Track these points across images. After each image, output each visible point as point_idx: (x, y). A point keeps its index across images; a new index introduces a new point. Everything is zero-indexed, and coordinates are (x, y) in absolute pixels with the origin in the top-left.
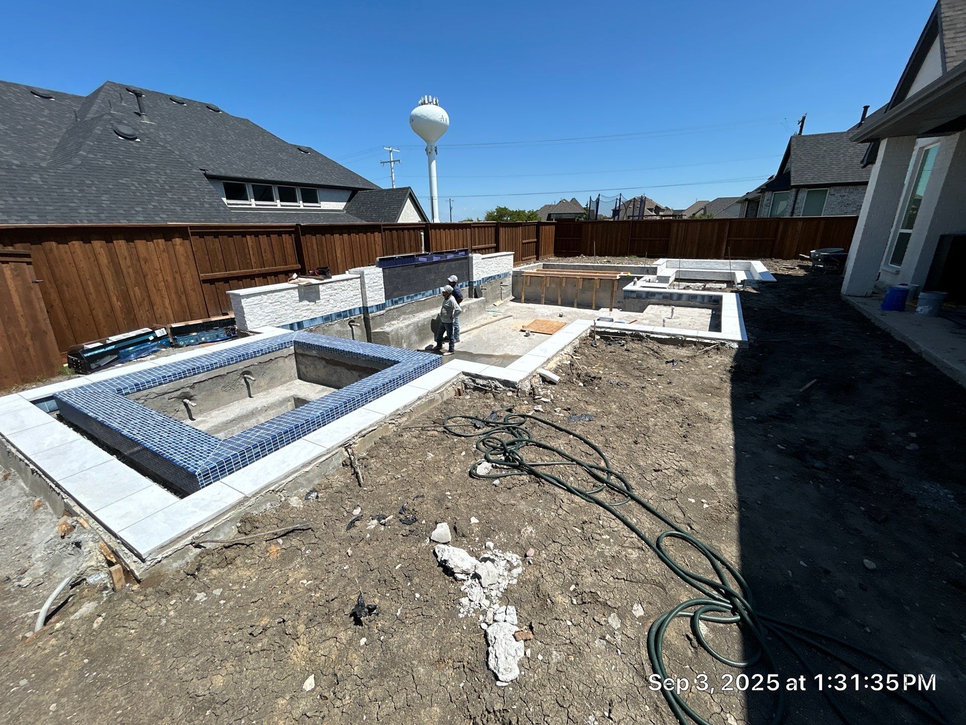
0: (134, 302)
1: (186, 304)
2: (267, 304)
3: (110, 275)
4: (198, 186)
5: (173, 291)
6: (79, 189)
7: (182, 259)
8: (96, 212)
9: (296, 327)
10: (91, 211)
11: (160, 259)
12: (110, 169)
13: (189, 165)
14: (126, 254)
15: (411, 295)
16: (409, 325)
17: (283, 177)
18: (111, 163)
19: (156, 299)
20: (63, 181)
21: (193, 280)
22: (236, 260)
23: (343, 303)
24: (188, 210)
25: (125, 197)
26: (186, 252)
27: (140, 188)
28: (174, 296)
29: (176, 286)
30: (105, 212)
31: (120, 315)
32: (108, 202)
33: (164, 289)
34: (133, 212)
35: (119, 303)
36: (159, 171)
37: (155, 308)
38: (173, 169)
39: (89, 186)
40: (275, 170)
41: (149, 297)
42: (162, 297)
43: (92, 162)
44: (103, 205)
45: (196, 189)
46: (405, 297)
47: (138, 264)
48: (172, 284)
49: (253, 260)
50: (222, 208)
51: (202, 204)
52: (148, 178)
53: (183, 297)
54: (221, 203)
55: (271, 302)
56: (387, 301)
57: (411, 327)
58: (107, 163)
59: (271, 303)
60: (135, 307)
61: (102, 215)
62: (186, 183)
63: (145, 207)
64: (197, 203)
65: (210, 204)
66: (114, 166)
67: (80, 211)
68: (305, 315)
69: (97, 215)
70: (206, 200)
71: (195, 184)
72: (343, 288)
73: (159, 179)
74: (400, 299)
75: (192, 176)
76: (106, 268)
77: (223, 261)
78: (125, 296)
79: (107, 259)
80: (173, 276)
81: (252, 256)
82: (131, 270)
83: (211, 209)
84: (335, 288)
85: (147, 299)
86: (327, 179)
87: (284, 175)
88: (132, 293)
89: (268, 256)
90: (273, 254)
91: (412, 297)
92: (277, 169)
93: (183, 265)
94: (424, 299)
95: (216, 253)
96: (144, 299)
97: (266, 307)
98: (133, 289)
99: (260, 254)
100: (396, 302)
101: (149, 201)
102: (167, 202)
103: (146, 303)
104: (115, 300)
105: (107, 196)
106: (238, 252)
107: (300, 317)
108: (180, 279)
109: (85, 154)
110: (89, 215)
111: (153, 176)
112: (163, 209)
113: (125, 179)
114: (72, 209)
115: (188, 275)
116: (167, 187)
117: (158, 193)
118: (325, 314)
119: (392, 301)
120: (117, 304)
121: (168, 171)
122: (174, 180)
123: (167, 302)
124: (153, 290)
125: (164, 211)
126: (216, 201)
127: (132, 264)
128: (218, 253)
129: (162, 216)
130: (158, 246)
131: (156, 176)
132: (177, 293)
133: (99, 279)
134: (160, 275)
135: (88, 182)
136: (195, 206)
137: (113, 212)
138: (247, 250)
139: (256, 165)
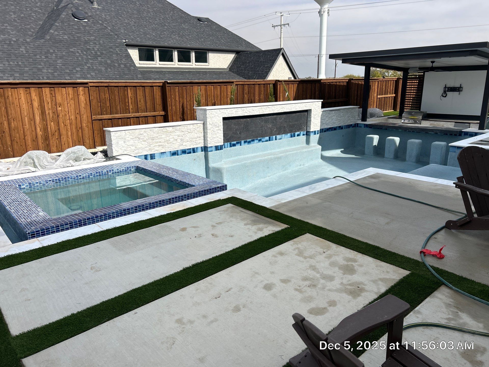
0: (50, 133)
1: (81, 136)
2: (129, 139)
3: (38, 114)
4: (119, 52)
5: (74, 127)
6: (45, 55)
7: (83, 105)
8: (52, 71)
9: (149, 157)
10: (50, 71)
11: (69, 104)
12: (66, 42)
13: (116, 37)
14: (49, 101)
17: (183, 43)
18: (67, 38)
19: (63, 132)
20: (37, 50)
21: (88, 119)
22: (119, 107)
23: (188, 143)
24: (109, 70)
25: (72, 61)
26: (86, 100)
27: (82, 55)
28: (74, 130)
29: (76, 124)
30: (57, 71)
31: (40, 141)
32: (61, 65)
33: (69, 125)
34: (74, 71)
35: (41, 132)
36: (96, 42)
37: (62, 137)
38: (105, 40)
39: (51, 54)
40: (177, 38)
41: (59, 129)
42: (67, 130)
43: (56, 37)
44: (58, 67)
45: (117, 54)
46: (243, 142)
47: (55, 107)
48: (74, 122)
49: (131, 107)
50: (132, 68)
51: (119, 65)
52: (88, 47)
53: (80, 131)
54: (132, 64)
55: (132, 137)
56: (226, 144)
58: (64, 37)
59: (132, 139)
60: (50, 135)
61: (56, 74)
62: (112, 50)
63: (83, 67)
64: (116, 64)
65: (125, 65)
66: (69, 40)
67: (43, 71)
68: (157, 149)
69: (52, 74)
70: (123, 62)
71: (117, 50)
72: (189, 131)
73: (95, 48)
75: (116, 45)
76: (37, 109)
77: (109, 107)
78: (45, 129)
79: (38, 103)
80: (76, 116)
81: (130, 104)
82: (51, 111)
83: (125, 68)
84: (183, 130)
85: (57, 131)
86: (217, 43)
87: (183, 41)
88: (49, 127)
89: (141, 104)
90: (146, 103)
91: (249, 142)
92: (179, 37)
93: (83, 109)
95: (106, 101)
96: (56, 131)
97: (128, 141)
98: (50, 124)
99: (136, 102)
100: (234, 145)
101: (86, 63)
102: (97, 64)
103: (56, 134)
104: (39, 130)
105: (61, 60)
106: (120, 101)
107: (153, 150)
108: (79, 119)
109: (53, 32)
110: (48, 73)
111: (91, 45)
112: (93, 68)
113: (73, 48)
114: (40, 70)
115: (85, 116)
116: (99, 53)
117: (92, 57)
118: (173, 150)
119: (231, 144)
120: (40, 133)
121: (101, 42)
122: (104, 48)
123: (70, 133)
124: (62, 125)
125: (94, 70)
126: (130, 62)
127: (52, 107)
128: (107, 102)
129: (92, 74)
130: (69, 96)
131: (93, 46)
132: (76, 128)
133: (31, 116)
134: (68, 115)
135: (51, 51)
136: (114, 66)
137: (62, 71)
138: (127, 100)
139: (164, 34)
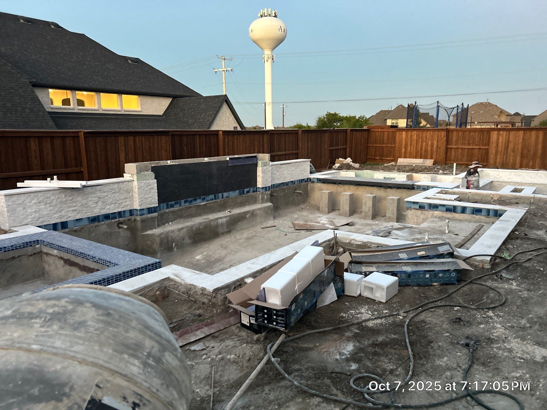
4: (23, 94)
9: (59, 227)
13: (19, 75)
15: (189, 199)
16: (182, 229)
23: (112, 205)
45: (20, 96)
46: (183, 201)
50: (41, 113)
51: (23, 109)
57: (185, 230)
62: (13, 91)
64: (19, 109)
65: (31, 110)
68: (71, 215)
70: (28, 106)
71: (20, 91)
72: (113, 191)
74: (176, 203)
75: (19, 84)
83: (31, 114)
84: (105, 190)
86: (149, 87)
89: (50, 159)
91: (191, 201)
92: (103, 78)
94: (204, 203)
99: (42, 156)
100: (172, 206)
107: (65, 217)
136: (16, 111)
138: (29, 154)
